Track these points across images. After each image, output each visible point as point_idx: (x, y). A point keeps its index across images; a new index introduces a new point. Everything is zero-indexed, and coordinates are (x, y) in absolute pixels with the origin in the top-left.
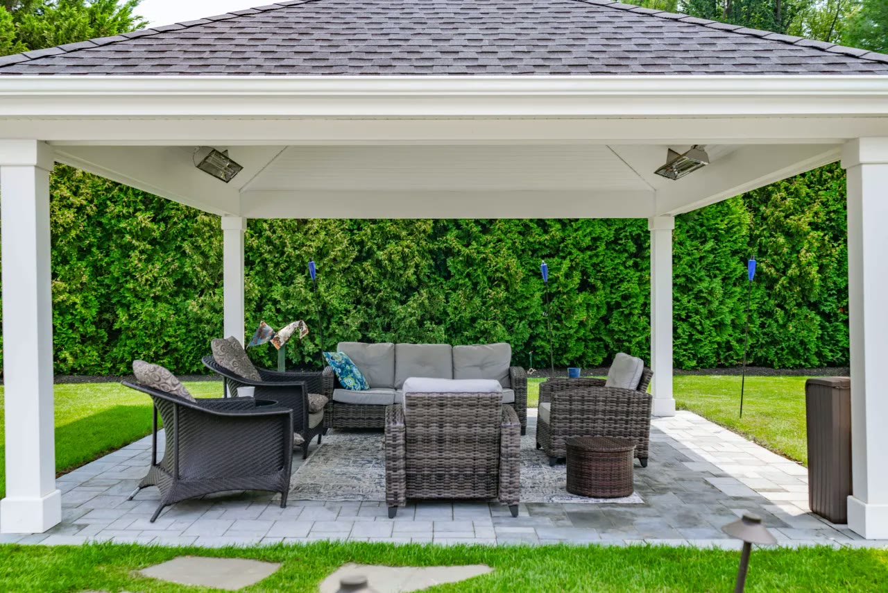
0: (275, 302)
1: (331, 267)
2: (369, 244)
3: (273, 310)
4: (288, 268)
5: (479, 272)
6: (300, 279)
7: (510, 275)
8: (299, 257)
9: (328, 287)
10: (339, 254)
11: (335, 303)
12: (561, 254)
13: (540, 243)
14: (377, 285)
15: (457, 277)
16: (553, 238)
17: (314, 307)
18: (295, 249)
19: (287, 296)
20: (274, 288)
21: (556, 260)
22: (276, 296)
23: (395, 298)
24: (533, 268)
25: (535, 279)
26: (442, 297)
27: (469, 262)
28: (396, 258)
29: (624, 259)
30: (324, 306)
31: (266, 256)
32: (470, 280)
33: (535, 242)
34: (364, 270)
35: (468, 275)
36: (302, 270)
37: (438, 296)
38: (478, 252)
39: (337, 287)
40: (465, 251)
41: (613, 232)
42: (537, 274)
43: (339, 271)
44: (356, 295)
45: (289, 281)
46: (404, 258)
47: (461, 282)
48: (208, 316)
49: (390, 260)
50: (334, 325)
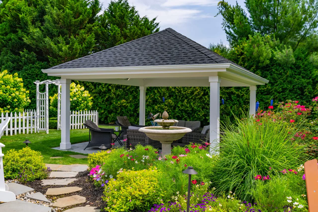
0: (179, 107)
1: (195, 97)
2: (207, 90)
3: (178, 109)
4: (182, 97)
5: (241, 100)
6: (186, 101)
8: (185, 94)
9: (194, 103)
10: (197, 93)
11: (195, 108)
15: (235, 101)
16: (267, 89)
17: (190, 109)
18: (184, 92)
19: (182, 105)
20: (179, 103)
21: (269, 96)
22: (179, 105)
24: (261, 98)
25: (262, 102)
26: (229, 107)
27: (238, 96)
30: (193, 108)
31: (177, 94)
32: (239, 102)
33: (262, 90)
34: (205, 98)
35: (238, 100)
36: (186, 98)
38: (241, 93)
39: (197, 103)
40: (237, 93)
43: (198, 98)
44: (203, 106)
45: (183, 101)
48: (160, 110)
50: (195, 115)
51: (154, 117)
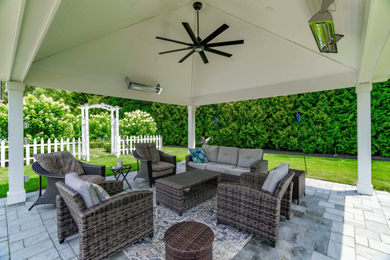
0: (243, 130)
1: (258, 120)
2: (271, 113)
3: (242, 132)
4: (246, 121)
5: (310, 120)
6: (249, 124)
7: (324, 121)
8: (249, 117)
9: (258, 126)
10: (260, 116)
11: (259, 130)
12: (350, 112)
13: (339, 108)
14: (273, 125)
15: (302, 122)
16: (344, 106)
17: (253, 132)
18: (247, 115)
19: (246, 128)
20: (242, 126)
21: (347, 114)
22: (243, 128)
23: (280, 129)
24: (336, 117)
25: (337, 122)
26: (296, 128)
27: (307, 116)
28: (279, 116)
29: (386, 112)
30: (256, 131)
31: (240, 118)
32: (308, 122)
33: (336, 108)
34: (269, 120)
35: (307, 121)
36: (250, 121)
37: (295, 128)
38: (311, 113)
39: (260, 126)
40: (305, 113)
41: (379, 102)
42: (337, 120)
43: (261, 121)
44: (267, 128)
45: (246, 124)
46: (282, 116)
47: (304, 123)
48: (224, 134)
49: (277, 117)
50: (259, 137)
51: (205, 142)
